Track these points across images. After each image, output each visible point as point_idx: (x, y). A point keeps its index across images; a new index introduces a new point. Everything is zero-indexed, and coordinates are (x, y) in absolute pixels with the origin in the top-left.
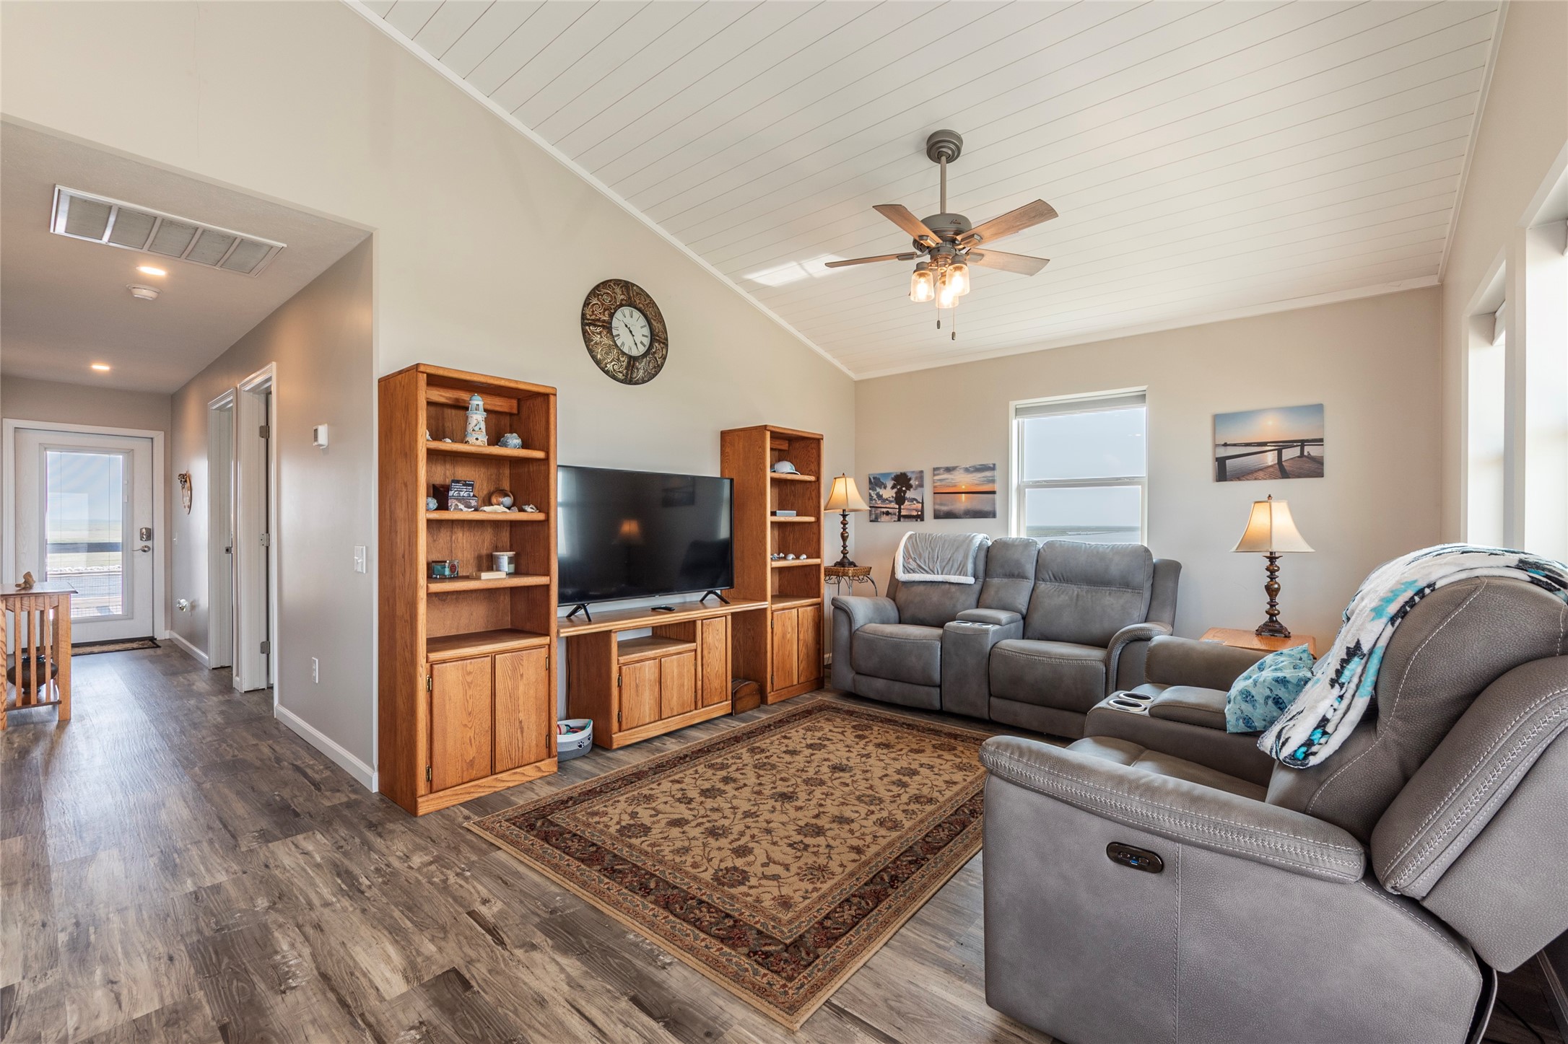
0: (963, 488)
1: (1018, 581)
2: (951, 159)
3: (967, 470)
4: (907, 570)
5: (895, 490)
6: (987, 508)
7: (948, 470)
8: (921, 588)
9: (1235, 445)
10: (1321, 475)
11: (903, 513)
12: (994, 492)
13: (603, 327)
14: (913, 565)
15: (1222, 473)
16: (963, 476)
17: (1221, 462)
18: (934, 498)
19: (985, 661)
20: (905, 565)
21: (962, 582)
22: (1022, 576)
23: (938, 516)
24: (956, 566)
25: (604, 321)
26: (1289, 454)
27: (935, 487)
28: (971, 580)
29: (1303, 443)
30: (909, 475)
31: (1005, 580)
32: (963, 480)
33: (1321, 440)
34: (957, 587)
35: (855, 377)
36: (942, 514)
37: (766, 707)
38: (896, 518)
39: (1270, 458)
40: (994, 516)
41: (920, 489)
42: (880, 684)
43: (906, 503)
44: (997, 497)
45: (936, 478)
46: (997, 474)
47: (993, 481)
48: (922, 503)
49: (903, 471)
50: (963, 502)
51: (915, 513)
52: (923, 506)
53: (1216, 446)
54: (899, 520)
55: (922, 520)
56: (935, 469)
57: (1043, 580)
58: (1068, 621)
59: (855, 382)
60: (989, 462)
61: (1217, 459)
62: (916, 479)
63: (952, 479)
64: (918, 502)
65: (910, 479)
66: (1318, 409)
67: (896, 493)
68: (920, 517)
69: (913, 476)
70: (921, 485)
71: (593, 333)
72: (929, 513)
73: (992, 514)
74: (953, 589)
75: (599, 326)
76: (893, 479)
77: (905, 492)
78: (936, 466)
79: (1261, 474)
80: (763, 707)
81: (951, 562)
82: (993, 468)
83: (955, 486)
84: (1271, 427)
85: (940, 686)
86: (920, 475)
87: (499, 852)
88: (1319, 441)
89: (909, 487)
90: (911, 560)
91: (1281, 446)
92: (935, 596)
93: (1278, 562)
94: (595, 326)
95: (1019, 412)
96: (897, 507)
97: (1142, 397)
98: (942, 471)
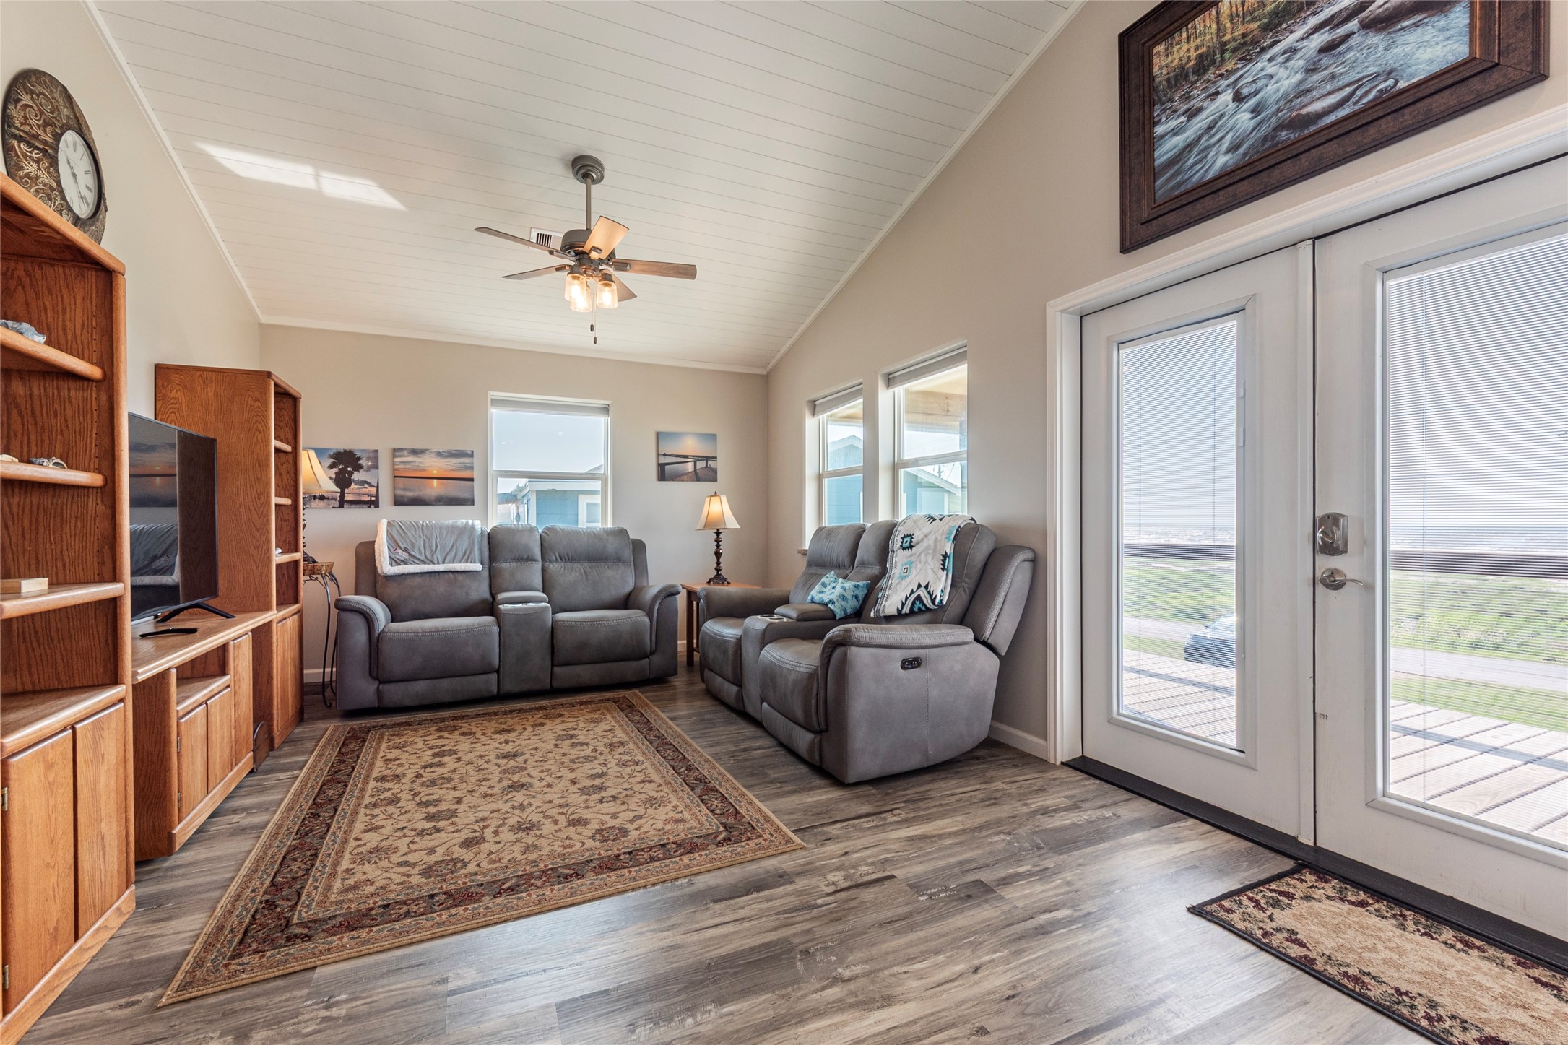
0: (435, 473)
1: (527, 563)
2: (594, 181)
3: (439, 454)
4: (394, 561)
5: (335, 470)
6: (465, 495)
7: (415, 452)
8: (418, 580)
9: (670, 455)
10: (715, 480)
11: (348, 497)
12: (472, 480)
13: (44, 152)
14: (403, 555)
15: (663, 475)
16: (434, 460)
17: (661, 467)
18: (394, 482)
19: (548, 636)
20: (393, 556)
21: (471, 569)
22: (530, 559)
23: (398, 502)
24: (460, 554)
25: (45, 142)
26: (701, 465)
27: (394, 470)
28: (478, 567)
29: (707, 458)
30: (358, 454)
31: (513, 564)
32: (434, 465)
33: (716, 458)
34: (464, 575)
35: (265, 319)
36: (406, 500)
37: (276, 753)
38: (337, 504)
39: (690, 467)
40: (473, 503)
41: (374, 471)
42: (420, 687)
43: (353, 486)
44: (476, 484)
45: (397, 460)
46: (476, 461)
47: (471, 468)
48: (378, 487)
49: (348, 448)
50: (435, 488)
51: (367, 499)
52: (378, 491)
53: (658, 455)
54: (341, 506)
55: (377, 506)
56: (395, 450)
57: (550, 561)
58: (583, 593)
59: (261, 325)
60: (468, 449)
61: (659, 465)
62: (369, 459)
63: (420, 463)
64: (371, 486)
65: (359, 458)
66: (714, 437)
67: (336, 474)
68: (374, 503)
69: (364, 456)
70: (376, 467)
71: (25, 156)
72: (386, 496)
73: (471, 502)
74: (460, 577)
75: (37, 148)
76: (331, 457)
77: (351, 474)
78: (396, 447)
79: (685, 477)
80: (271, 754)
81: (454, 550)
82: (471, 455)
83: (424, 470)
84: (690, 446)
85: (498, 671)
86: (374, 455)
87: (318, 970)
88: (715, 458)
89: (358, 468)
90: (400, 551)
91: (697, 459)
92: (441, 587)
93: (721, 536)
94: (29, 145)
95: (496, 402)
96: (339, 490)
97: (606, 410)
98: (405, 453)
